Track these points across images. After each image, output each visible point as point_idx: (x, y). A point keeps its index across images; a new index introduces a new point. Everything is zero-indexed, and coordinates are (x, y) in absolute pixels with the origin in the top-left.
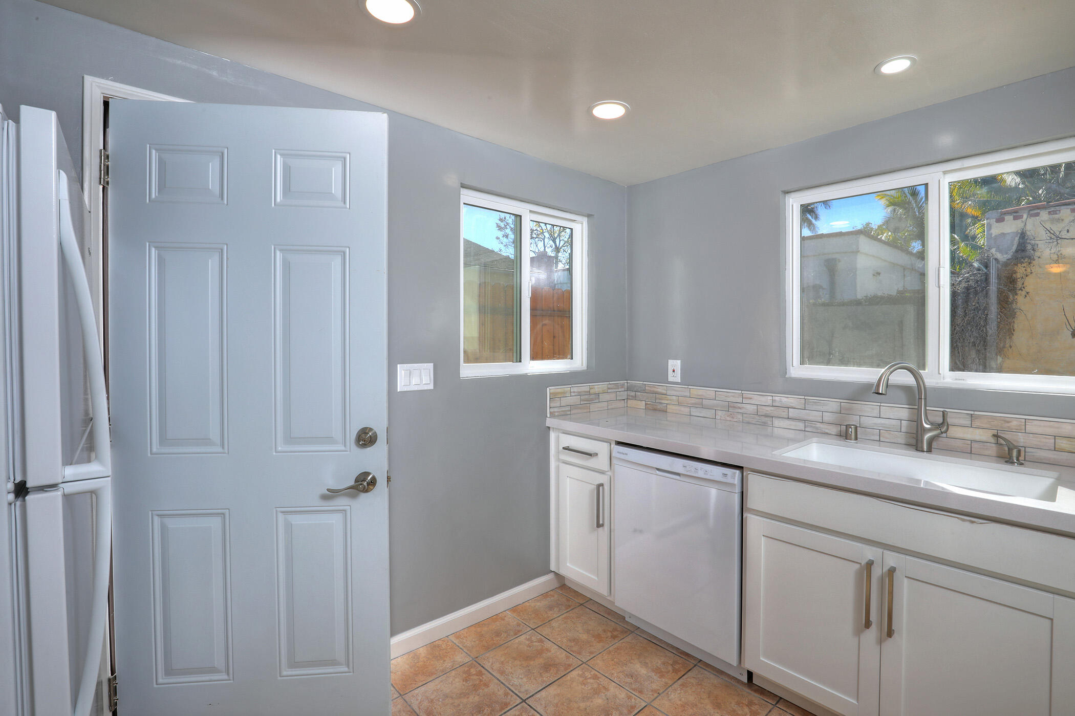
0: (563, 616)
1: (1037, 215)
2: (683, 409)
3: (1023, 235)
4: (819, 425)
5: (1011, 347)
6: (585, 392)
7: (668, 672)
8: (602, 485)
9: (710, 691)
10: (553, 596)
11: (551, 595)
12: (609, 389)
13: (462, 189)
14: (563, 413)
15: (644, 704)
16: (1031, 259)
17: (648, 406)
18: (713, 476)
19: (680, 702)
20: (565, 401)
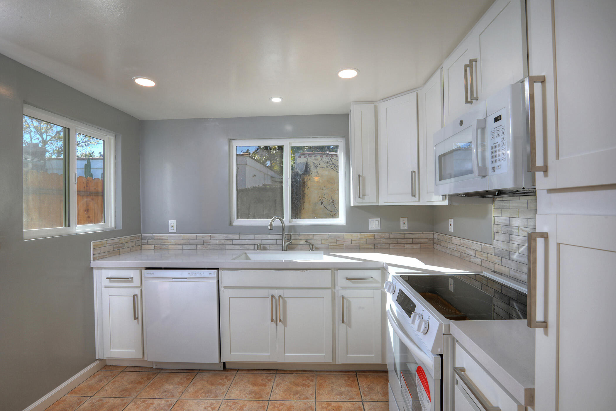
0: (111, 382)
1: (311, 157)
2: (178, 246)
3: (307, 166)
4: (246, 246)
5: (304, 209)
6: (116, 243)
7: (185, 381)
8: (136, 295)
9: (208, 380)
10: (100, 374)
11: (98, 374)
12: (131, 239)
13: (24, 104)
14: (101, 257)
15: (176, 400)
16: (309, 174)
17: (156, 247)
18: (204, 275)
19: (194, 391)
20: (103, 250)
